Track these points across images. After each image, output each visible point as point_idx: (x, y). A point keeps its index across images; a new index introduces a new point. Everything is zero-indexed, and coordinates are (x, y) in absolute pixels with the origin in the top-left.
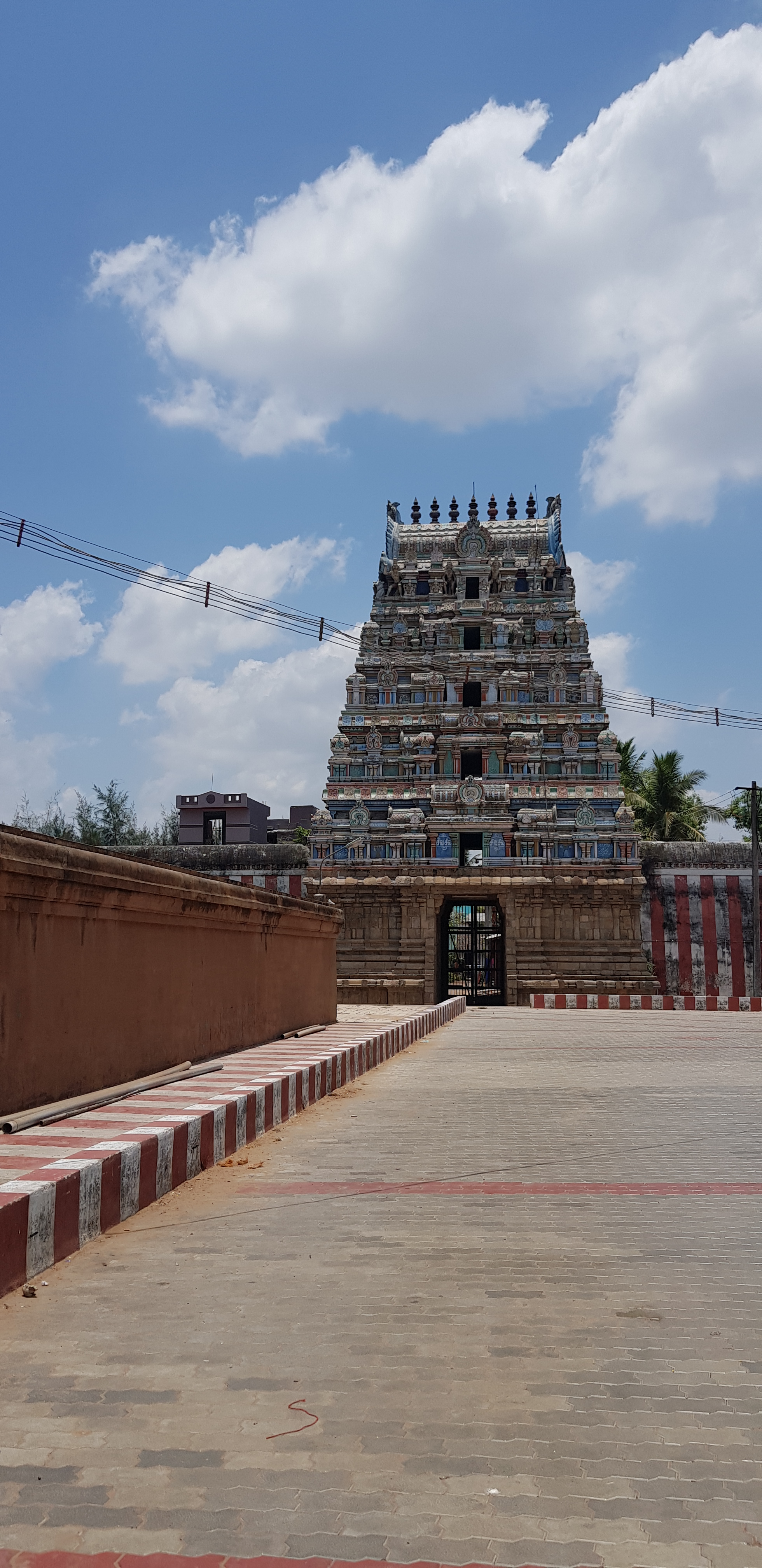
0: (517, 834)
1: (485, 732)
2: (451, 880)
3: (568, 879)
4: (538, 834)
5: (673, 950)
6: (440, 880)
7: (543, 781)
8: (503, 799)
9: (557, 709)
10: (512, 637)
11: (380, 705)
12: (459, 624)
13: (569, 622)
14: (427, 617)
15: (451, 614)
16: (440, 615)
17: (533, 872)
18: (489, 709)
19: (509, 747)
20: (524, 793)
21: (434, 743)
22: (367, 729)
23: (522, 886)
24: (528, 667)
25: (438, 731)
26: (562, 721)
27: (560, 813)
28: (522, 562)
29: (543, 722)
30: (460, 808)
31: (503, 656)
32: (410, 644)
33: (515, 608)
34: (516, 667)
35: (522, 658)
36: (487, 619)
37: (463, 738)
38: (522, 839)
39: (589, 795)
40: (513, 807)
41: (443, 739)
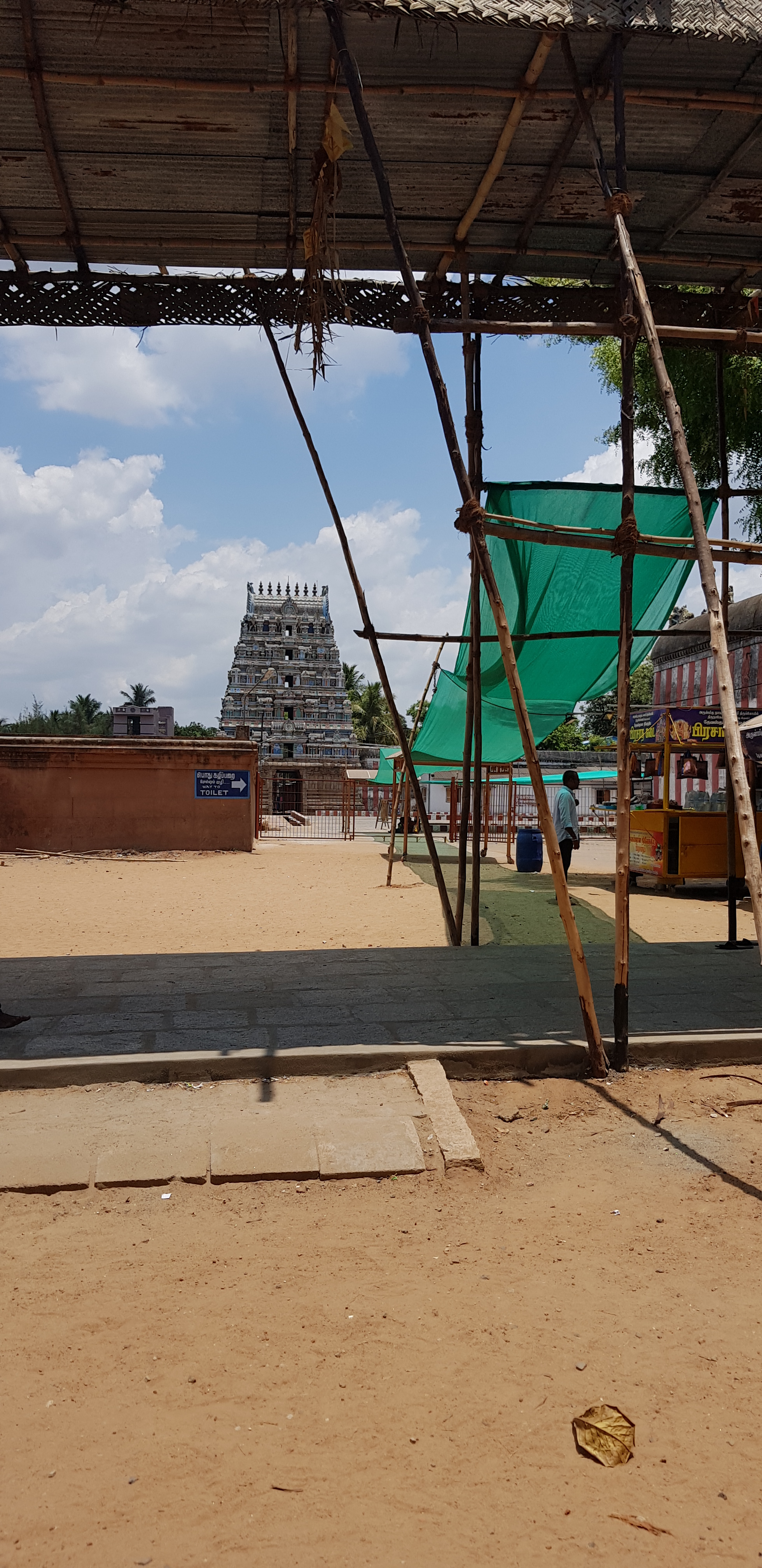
0: (308, 745)
1: (295, 699)
2: (280, 764)
3: (329, 764)
4: (317, 745)
5: (371, 794)
6: (275, 763)
7: (319, 721)
8: (302, 729)
9: (326, 689)
10: (306, 655)
11: (247, 684)
12: (283, 648)
13: (332, 649)
14: (268, 643)
15: (280, 643)
16: (274, 643)
17: (315, 761)
18: (297, 688)
19: (305, 706)
20: (312, 726)
21: (272, 703)
22: (242, 695)
23: (310, 767)
24: (313, 669)
25: (274, 698)
26: (328, 695)
27: (327, 735)
28: (311, 618)
29: (320, 695)
30: (284, 732)
31: (303, 664)
32: (260, 655)
33: (308, 641)
34: (308, 669)
35: (311, 665)
36: (296, 646)
37: (285, 702)
38: (310, 747)
39: (339, 728)
40: (307, 733)
41: (276, 701)
